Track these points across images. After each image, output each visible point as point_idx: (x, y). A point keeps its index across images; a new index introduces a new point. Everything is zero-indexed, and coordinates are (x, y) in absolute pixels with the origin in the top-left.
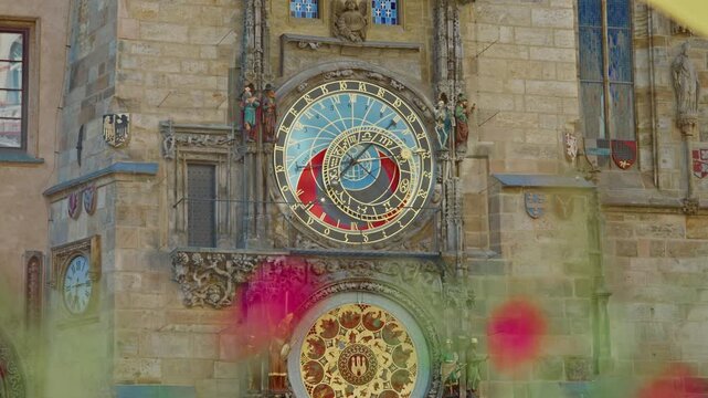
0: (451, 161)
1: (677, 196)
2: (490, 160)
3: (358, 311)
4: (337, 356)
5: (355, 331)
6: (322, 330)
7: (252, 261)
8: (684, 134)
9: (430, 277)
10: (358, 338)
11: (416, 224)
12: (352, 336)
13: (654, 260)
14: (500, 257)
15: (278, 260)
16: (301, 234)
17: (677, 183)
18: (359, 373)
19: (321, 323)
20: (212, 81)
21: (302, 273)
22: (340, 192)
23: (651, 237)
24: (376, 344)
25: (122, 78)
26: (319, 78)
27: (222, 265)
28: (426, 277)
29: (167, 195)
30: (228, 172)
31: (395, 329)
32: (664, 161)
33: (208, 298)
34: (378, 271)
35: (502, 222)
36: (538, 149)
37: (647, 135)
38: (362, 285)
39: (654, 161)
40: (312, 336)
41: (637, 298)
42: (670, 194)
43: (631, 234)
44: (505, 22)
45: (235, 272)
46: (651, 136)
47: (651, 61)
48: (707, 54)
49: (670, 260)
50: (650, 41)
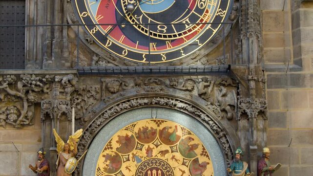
3: (155, 126)
4: (134, 170)
5: (152, 146)
6: (118, 146)
7: (41, 81)
9: (224, 90)
10: (155, 152)
11: (213, 41)
12: (149, 151)
14: (301, 70)
15: (65, 79)
16: (97, 55)
19: (117, 139)
21: (97, 93)
22: (139, 16)
24: (173, 157)
28: (221, 91)
31: (192, 143)
33: (7, 118)
34: (172, 86)
35: (302, 36)
38: (154, 101)
40: (108, 152)
45: (27, 92)
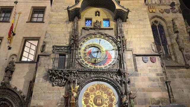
0: (121, 50)
1: (183, 64)
2: (133, 51)
9: (118, 76)
13: (180, 79)
14: (137, 72)
17: (182, 62)
18: (99, 103)
21: (83, 76)
23: (178, 74)
27: (60, 73)
32: (178, 57)
33: (58, 83)
36: (145, 48)
37: (173, 53)
38: (99, 78)
39: (176, 58)
41: (178, 88)
42: (181, 64)
43: (173, 73)
44: (133, 24)
46: (174, 53)
47: (170, 39)
48: (184, 36)
49: (185, 79)
50: (170, 35)
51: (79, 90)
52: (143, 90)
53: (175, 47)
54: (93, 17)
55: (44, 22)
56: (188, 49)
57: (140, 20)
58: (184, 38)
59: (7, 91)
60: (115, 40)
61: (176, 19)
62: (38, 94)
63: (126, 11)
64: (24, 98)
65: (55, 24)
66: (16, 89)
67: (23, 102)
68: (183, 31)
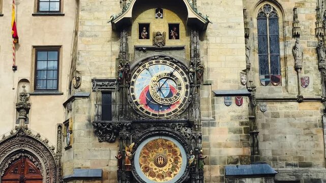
0: (195, 87)
1: (295, 95)
2: (212, 85)
8: (298, 72)
9: (186, 128)
11: (182, 109)
13: (286, 119)
14: (215, 120)
15: (128, 124)
16: (139, 115)
17: (295, 90)
18: (161, 163)
20: (109, 64)
23: (285, 110)
25: (79, 64)
26: (146, 60)
29: (93, 103)
30: (116, 94)
32: (290, 82)
33: (106, 138)
34: (167, 127)
35: (215, 108)
36: (230, 80)
38: (161, 132)
39: (286, 82)
41: (280, 133)
42: (292, 94)
43: (277, 109)
44: (218, 36)
45: (114, 129)
46: (285, 73)
47: (285, 46)
48: (308, 42)
49: (293, 118)
50: (285, 38)
51: (135, 148)
52: (220, 145)
53: (288, 63)
54: (152, 23)
55: (64, 15)
56: (309, 67)
57: (229, 27)
58: (308, 46)
59: (27, 139)
60: (187, 68)
61: (303, 4)
62: (82, 152)
63: (204, 22)
64: (53, 149)
65: (90, 37)
66: (40, 137)
67: (54, 156)
68: (309, 30)
